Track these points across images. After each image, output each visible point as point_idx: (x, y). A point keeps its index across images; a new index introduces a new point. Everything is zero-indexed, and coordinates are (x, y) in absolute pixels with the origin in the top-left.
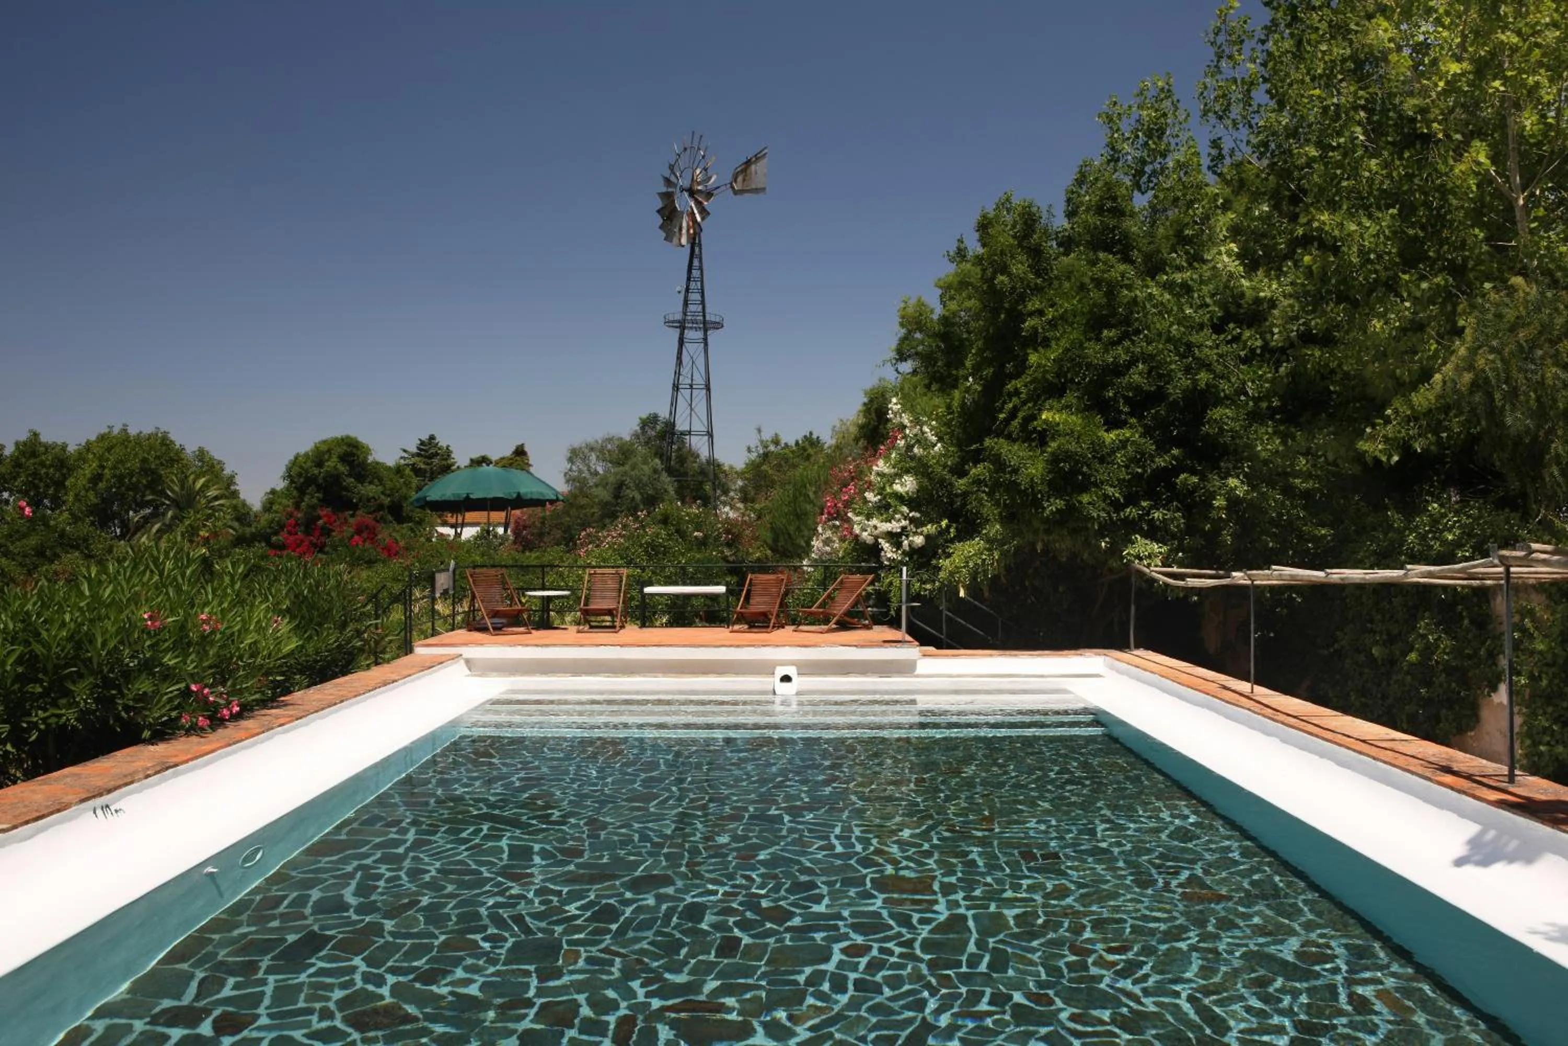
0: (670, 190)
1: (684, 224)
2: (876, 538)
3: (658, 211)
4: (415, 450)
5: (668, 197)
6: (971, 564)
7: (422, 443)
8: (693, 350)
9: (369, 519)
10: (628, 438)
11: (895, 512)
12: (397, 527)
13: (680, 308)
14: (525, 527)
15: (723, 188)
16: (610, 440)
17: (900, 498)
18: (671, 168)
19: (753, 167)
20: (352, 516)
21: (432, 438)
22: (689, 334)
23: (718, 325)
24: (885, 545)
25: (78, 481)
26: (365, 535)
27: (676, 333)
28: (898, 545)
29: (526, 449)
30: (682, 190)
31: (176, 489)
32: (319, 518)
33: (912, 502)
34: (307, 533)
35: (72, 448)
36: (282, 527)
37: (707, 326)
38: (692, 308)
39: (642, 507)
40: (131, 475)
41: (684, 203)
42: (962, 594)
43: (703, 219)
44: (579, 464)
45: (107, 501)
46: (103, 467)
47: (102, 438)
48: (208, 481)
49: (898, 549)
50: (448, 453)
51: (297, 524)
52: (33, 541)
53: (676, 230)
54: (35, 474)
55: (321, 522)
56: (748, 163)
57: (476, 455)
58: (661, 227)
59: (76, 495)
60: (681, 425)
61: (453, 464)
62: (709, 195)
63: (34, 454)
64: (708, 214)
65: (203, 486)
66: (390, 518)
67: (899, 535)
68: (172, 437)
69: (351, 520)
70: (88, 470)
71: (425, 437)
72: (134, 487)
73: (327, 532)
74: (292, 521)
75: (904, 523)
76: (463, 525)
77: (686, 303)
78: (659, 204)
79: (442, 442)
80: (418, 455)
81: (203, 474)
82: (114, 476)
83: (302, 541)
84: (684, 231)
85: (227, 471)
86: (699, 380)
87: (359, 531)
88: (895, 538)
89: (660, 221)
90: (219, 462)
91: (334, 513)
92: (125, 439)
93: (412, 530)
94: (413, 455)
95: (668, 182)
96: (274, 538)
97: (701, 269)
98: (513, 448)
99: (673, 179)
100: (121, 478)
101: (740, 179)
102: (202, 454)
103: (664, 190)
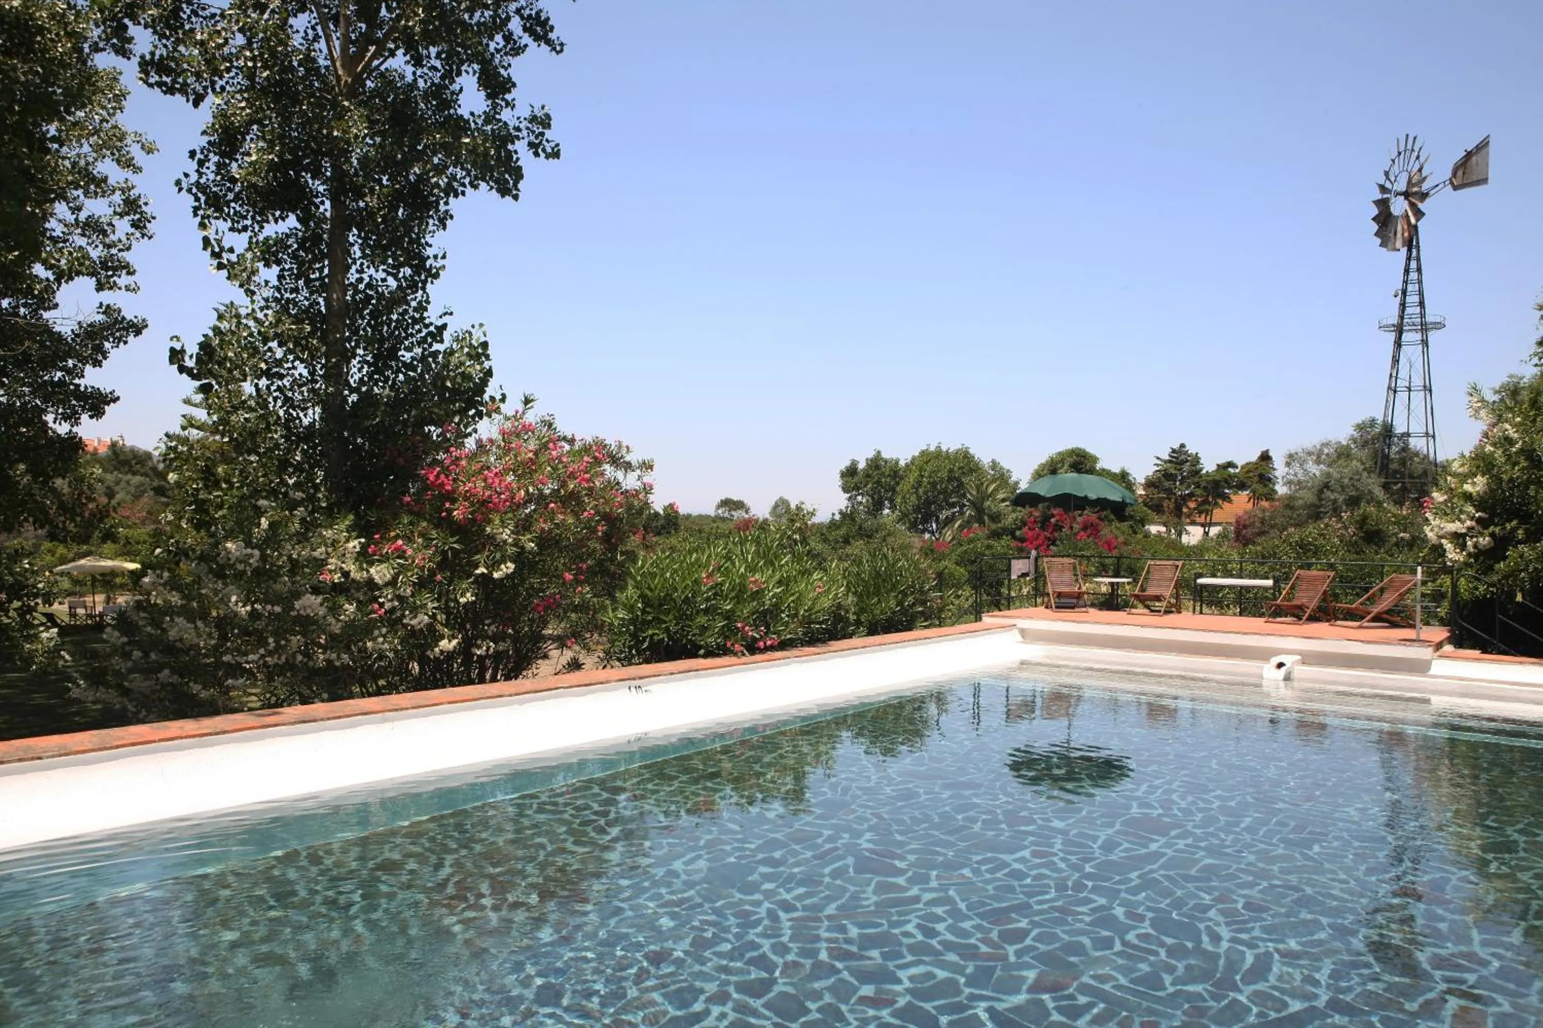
0: (1385, 196)
1: (1399, 228)
2: (1441, 537)
3: (1374, 219)
4: (1167, 458)
5: (1383, 204)
6: (1531, 569)
7: (1174, 451)
8: (1411, 352)
9: (1094, 517)
10: (1344, 443)
11: (1461, 512)
12: (1118, 525)
13: (1396, 311)
14: (1245, 527)
15: (1441, 186)
16: (1327, 444)
17: (1468, 497)
18: (1387, 174)
19: (1474, 158)
20: (1080, 515)
21: (1183, 446)
22: (1406, 337)
23: (1439, 326)
24: (1448, 546)
25: (905, 486)
26: (1089, 531)
27: (1392, 337)
28: (1463, 547)
29: (1271, 454)
30: (1398, 194)
31: (974, 493)
32: (1053, 516)
33: (1480, 503)
34: (1043, 528)
35: (902, 463)
36: (1024, 523)
37: (1424, 328)
38: (1409, 311)
39: (1344, 508)
40: (942, 481)
41: (1399, 206)
42: (1519, 598)
43: (1417, 220)
44: (1296, 467)
45: (928, 503)
46: (922, 476)
47: (923, 453)
48: (998, 486)
49: (1462, 550)
50: (1196, 460)
51: (1035, 522)
52: (843, 531)
53: (1391, 235)
54: (878, 482)
55: (1053, 520)
56: (1469, 155)
57: (1222, 461)
58: (1377, 234)
59: (904, 498)
60: (1400, 428)
61: (1201, 469)
62: (1424, 196)
63: (877, 467)
64: (1423, 214)
65: (994, 490)
66: (1112, 517)
67: (1463, 536)
68: (971, 451)
69: (1079, 519)
70: (912, 478)
71: (1176, 446)
72: (944, 491)
73: (1058, 528)
74: (1032, 519)
75: (1469, 523)
76: (1211, 524)
77: (1403, 306)
78: (1375, 211)
79: (1191, 449)
80: (1170, 461)
81: (993, 481)
82: (929, 483)
83: (1039, 535)
84: (1399, 235)
85: (1014, 479)
86: (1418, 382)
87: (1085, 528)
88: (1458, 539)
89: (1375, 227)
90: (1008, 471)
91: (1066, 512)
92: (938, 455)
93: (1131, 527)
94: (1165, 462)
95: (1383, 189)
96: (1018, 533)
97: (1419, 270)
98: (1259, 454)
99: (1388, 185)
100: (934, 485)
101: (1460, 173)
102: (994, 465)
103: (1379, 196)
